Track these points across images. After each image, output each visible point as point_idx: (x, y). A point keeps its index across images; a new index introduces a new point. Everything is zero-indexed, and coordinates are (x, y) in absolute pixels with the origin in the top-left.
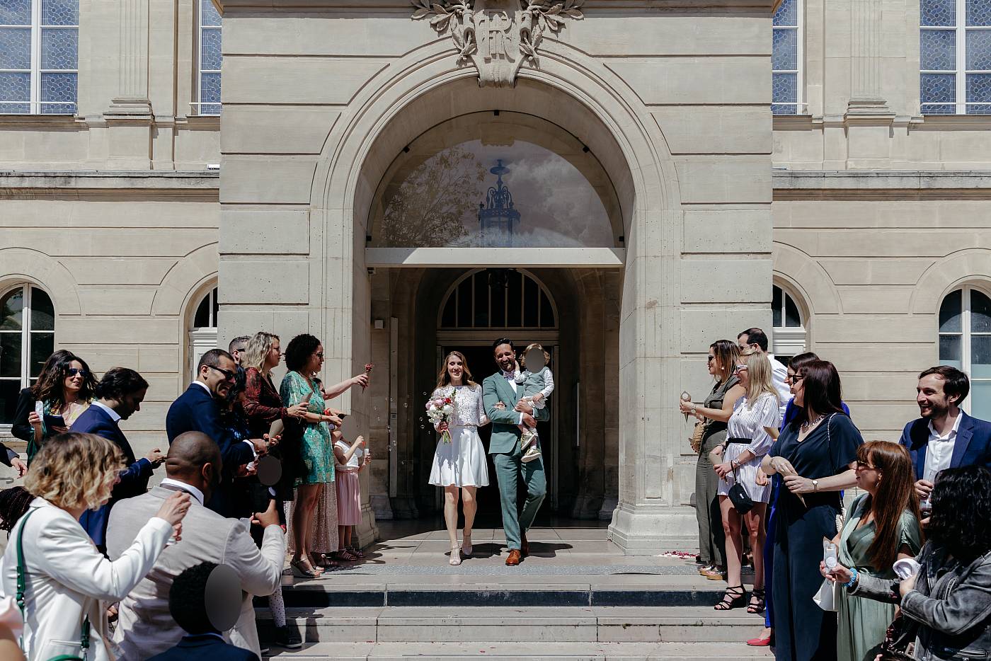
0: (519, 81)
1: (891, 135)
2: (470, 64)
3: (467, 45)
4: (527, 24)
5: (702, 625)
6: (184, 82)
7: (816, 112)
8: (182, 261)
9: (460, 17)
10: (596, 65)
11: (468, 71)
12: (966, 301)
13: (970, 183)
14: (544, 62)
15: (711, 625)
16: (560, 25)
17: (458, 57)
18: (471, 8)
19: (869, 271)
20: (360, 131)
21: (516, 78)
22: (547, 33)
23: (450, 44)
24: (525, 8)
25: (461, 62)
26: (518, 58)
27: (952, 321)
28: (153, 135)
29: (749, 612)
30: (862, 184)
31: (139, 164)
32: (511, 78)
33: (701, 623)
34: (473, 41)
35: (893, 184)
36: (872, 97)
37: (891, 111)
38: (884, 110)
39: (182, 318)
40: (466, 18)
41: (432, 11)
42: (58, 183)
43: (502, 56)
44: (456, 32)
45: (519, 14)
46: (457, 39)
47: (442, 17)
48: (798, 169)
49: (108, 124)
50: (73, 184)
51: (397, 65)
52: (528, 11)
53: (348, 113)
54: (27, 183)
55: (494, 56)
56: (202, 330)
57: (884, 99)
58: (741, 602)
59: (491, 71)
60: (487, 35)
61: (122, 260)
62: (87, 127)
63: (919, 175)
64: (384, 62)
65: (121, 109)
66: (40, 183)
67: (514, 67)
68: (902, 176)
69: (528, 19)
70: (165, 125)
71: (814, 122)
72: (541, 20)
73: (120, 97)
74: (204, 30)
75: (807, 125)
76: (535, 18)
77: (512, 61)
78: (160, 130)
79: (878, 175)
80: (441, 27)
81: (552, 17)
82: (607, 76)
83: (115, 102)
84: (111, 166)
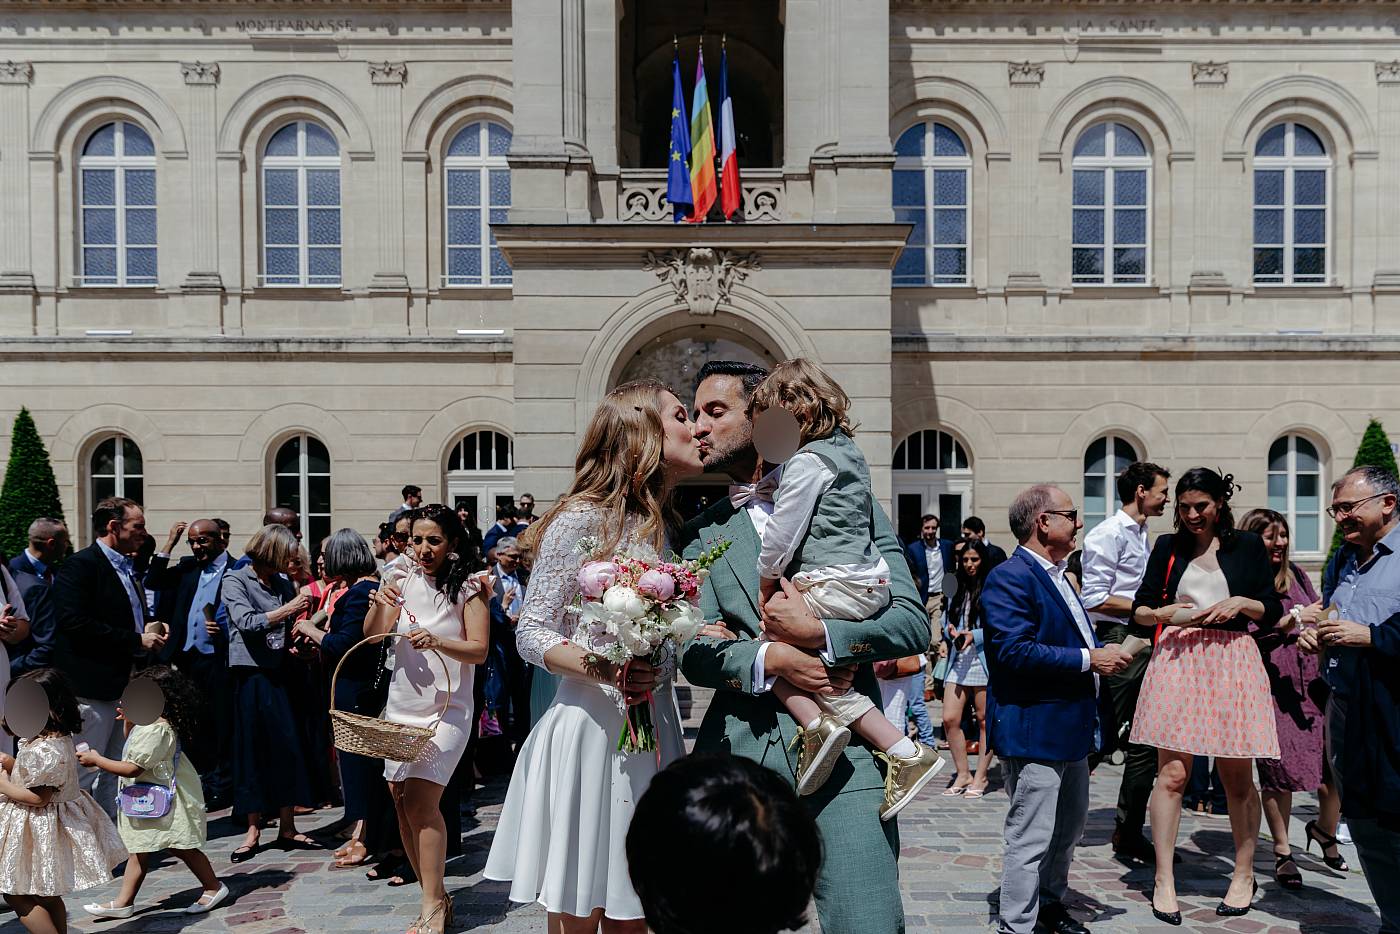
0: (718, 314)
1: (1045, 303)
2: (683, 301)
3: (682, 289)
4: (722, 276)
6: (435, 257)
7: (981, 284)
8: (438, 415)
9: (676, 270)
10: (770, 302)
11: (682, 306)
12: (1110, 446)
13: (1109, 347)
14: (734, 300)
16: (745, 275)
17: (675, 297)
18: (683, 264)
19: (1025, 421)
20: (608, 348)
21: (715, 311)
22: (736, 280)
23: (670, 288)
24: (720, 263)
25: (677, 300)
26: (717, 297)
27: (1098, 464)
28: (410, 304)
30: (1018, 348)
31: (399, 331)
32: (712, 311)
34: (686, 286)
35: (1044, 347)
36: (1030, 271)
37: (1044, 283)
38: (1038, 283)
39: (439, 463)
40: (681, 271)
41: (657, 266)
42: (331, 348)
43: (705, 297)
44: (674, 280)
45: (716, 268)
46: (674, 285)
47: (664, 270)
48: (964, 335)
49: (371, 295)
50: (344, 349)
51: (634, 302)
52: (723, 267)
53: (600, 335)
54: (304, 348)
55: (700, 296)
56: (455, 473)
57: (1039, 271)
59: (697, 306)
60: (695, 282)
61: (386, 414)
62: (352, 297)
63: (1066, 340)
64: (624, 300)
65: (381, 282)
66: (316, 348)
67: (714, 303)
68: (1051, 340)
69: (723, 272)
70: (419, 296)
71: (979, 292)
72: (732, 271)
73: (381, 272)
74: (449, 210)
75: (973, 295)
76: (728, 271)
77: (712, 299)
78: (415, 300)
79: (1031, 340)
80: (664, 276)
81: (738, 269)
82: (778, 310)
83: (376, 276)
84: (375, 333)
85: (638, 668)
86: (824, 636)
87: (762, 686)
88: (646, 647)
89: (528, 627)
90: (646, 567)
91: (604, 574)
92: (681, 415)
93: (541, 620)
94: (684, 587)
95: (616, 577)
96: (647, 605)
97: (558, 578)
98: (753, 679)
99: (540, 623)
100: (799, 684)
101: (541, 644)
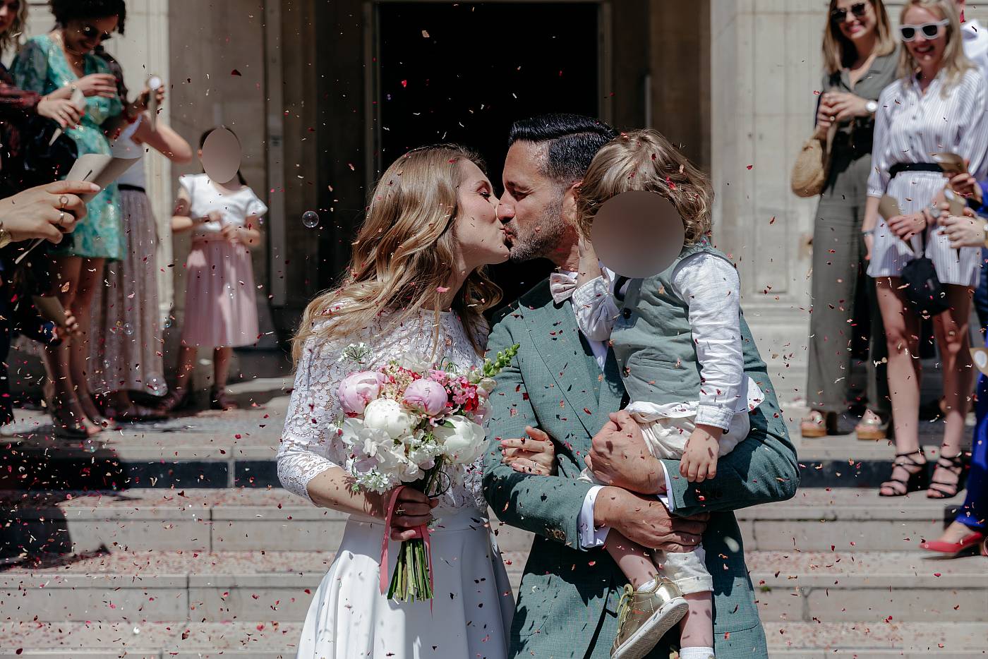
5: (835, 520)
15: (853, 520)
29: (930, 497)
33: (832, 517)
58: (921, 479)
85: (408, 497)
86: (664, 479)
87: (591, 539)
88: (413, 470)
89: (289, 452)
90: (416, 376)
91: (364, 385)
92: (484, 190)
93: (305, 443)
94: (458, 399)
95: (381, 389)
96: (413, 420)
97: (324, 392)
98: (579, 531)
99: (303, 446)
100: (636, 538)
101: (304, 472)
